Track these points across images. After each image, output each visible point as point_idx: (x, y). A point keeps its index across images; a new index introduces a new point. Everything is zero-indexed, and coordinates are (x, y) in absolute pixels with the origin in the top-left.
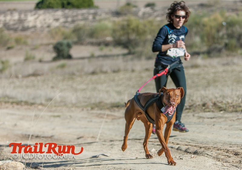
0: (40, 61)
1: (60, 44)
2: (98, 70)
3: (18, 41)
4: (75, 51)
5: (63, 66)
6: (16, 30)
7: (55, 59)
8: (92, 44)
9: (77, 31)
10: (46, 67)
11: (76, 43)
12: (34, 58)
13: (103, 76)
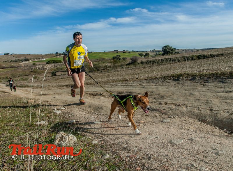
0: (48, 77)
1: (53, 72)
2: (62, 78)
3: (42, 72)
4: (57, 74)
5: (54, 77)
6: (42, 69)
7: (52, 76)
8: (62, 72)
9: (57, 68)
10: (50, 78)
11: (57, 72)
12: (47, 76)
13: (64, 79)
